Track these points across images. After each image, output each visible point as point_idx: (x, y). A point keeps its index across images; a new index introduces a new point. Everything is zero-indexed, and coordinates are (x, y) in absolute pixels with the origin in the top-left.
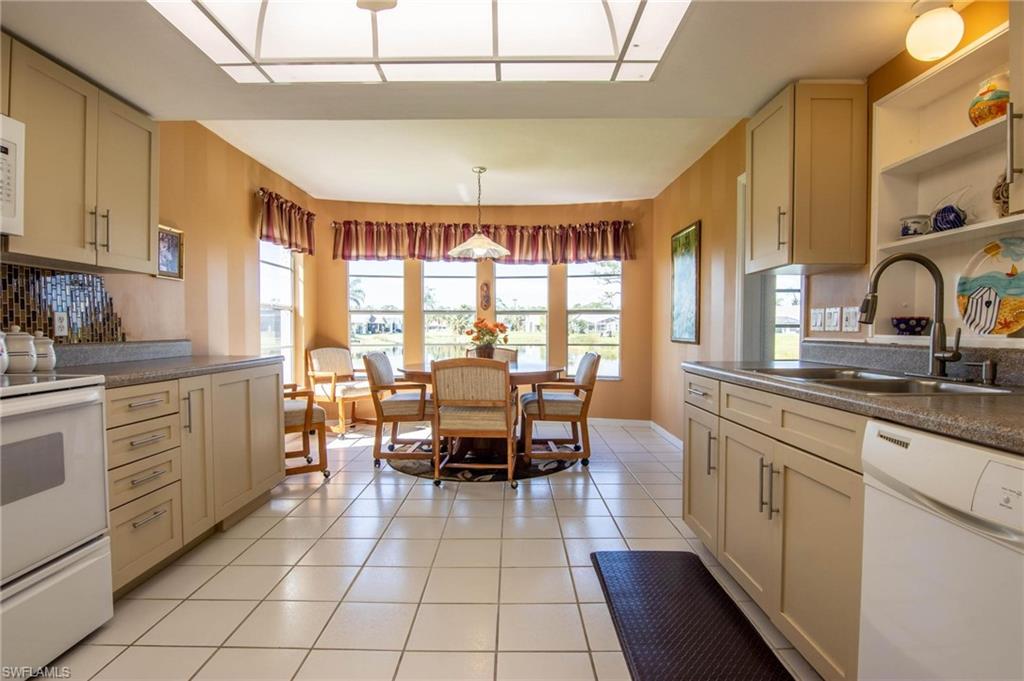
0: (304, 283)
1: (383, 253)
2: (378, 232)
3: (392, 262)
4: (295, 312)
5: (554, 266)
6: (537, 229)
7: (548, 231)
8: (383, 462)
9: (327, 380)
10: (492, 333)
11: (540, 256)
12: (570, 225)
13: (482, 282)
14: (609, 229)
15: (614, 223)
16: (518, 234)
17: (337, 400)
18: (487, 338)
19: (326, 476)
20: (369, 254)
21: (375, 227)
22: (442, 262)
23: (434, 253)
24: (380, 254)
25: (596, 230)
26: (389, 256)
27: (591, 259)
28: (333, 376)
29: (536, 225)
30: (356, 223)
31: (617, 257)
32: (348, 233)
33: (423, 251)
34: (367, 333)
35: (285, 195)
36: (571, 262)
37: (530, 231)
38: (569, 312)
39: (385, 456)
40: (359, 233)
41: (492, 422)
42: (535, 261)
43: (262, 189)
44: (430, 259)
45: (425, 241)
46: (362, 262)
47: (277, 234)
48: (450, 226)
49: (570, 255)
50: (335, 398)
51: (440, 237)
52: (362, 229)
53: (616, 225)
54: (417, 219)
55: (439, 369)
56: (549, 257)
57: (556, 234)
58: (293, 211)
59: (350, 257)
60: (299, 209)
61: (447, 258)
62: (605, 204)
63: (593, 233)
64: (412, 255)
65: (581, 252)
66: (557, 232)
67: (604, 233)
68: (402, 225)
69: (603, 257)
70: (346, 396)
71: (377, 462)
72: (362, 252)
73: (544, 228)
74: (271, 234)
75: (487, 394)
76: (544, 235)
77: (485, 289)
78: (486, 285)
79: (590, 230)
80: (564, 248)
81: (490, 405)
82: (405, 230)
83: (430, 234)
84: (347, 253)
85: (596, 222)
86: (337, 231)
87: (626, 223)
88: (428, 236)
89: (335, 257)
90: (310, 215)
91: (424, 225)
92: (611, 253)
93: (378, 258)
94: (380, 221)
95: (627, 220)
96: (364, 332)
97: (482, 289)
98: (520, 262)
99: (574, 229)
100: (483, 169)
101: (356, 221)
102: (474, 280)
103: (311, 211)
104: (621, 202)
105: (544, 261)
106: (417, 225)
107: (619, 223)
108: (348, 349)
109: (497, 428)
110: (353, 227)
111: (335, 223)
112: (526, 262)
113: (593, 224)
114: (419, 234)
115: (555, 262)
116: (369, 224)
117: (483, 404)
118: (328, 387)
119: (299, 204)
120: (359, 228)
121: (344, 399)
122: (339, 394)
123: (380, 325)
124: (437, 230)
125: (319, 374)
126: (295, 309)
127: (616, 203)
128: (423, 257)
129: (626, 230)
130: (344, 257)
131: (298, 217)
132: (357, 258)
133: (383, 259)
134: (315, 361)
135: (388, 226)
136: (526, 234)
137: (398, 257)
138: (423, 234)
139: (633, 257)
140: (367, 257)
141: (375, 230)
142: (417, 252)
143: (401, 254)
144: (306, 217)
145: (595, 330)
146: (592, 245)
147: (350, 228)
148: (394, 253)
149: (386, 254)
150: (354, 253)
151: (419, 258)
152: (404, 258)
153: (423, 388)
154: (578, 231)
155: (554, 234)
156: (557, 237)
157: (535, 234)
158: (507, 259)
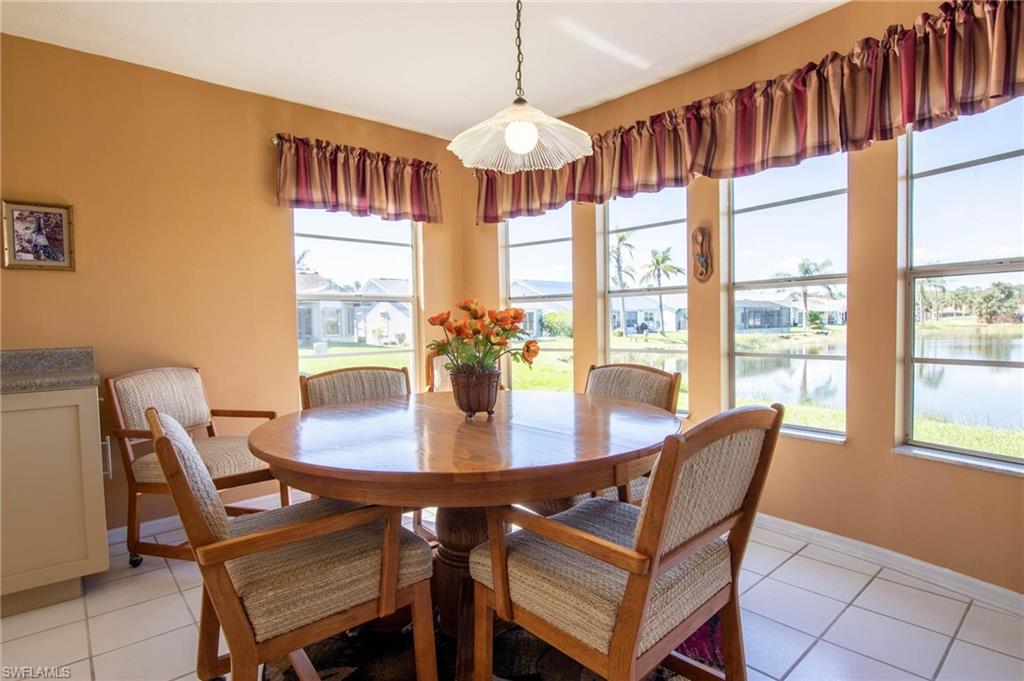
4: (418, 303)
6: (803, 75)
7: (830, 71)
12: (892, 31)
13: (695, 227)
16: (760, 100)
20: (515, 207)
24: (535, 205)
26: (541, 207)
29: (801, 65)
33: (588, 186)
37: (789, 86)
38: (911, 274)
42: (800, 155)
43: (277, 136)
44: (602, 198)
45: (593, 168)
48: (630, 129)
49: (898, 111)
57: (853, 68)
58: (369, 163)
59: (495, 219)
60: (387, 158)
61: (627, 192)
63: (973, 24)
64: (571, 196)
66: (857, 61)
72: (506, 206)
74: (303, 196)
76: (823, 81)
79: (960, 17)
80: (878, 100)
84: (490, 213)
86: (480, 182)
89: (477, 220)
90: (422, 166)
93: (531, 212)
98: (766, 164)
99: (908, 33)
103: (427, 159)
126: (417, 298)
128: (588, 197)
130: (486, 219)
136: (778, 94)
137: (553, 205)
140: (513, 214)
142: (577, 190)
143: (557, 200)
144: (409, 170)
149: (538, 204)
150: (500, 211)
151: (579, 200)
154: (920, 35)
155: (846, 71)
156: (861, 77)
157: (800, 87)
158: (740, 164)
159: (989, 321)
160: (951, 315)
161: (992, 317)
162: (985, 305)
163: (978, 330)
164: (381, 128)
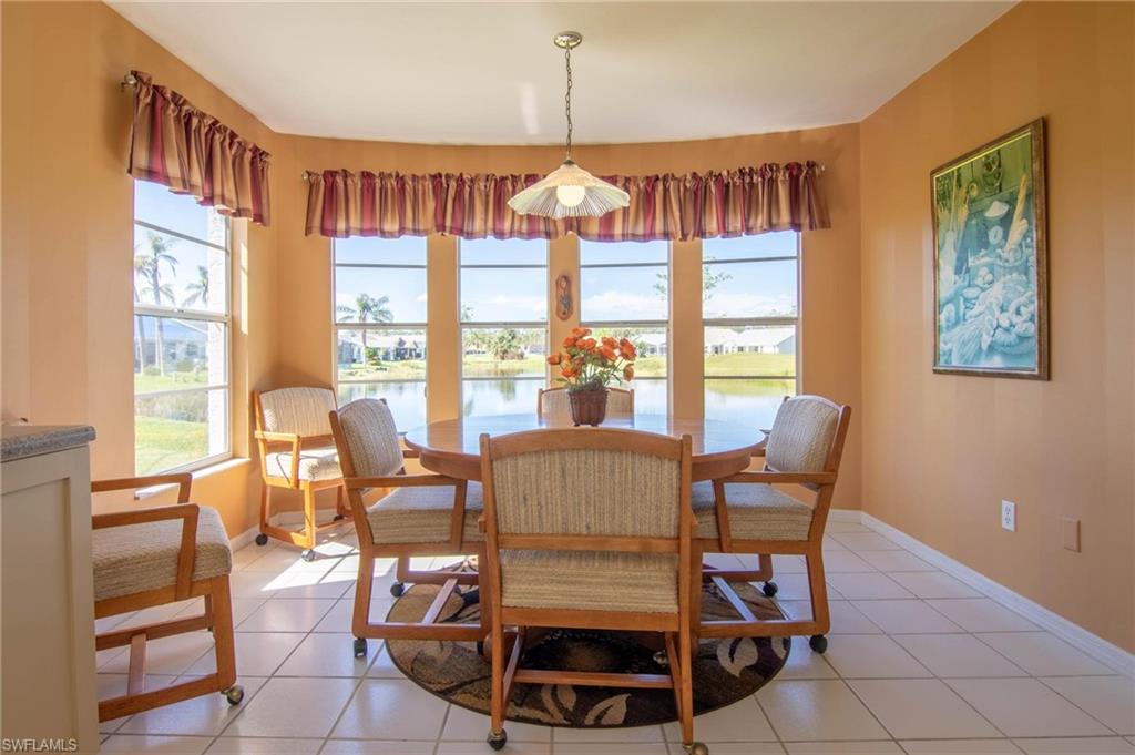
0: (249, 274)
1: (391, 225)
2: (383, 190)
3: (407, 239)
4: (233, 325)
5: (683, 243)
6: (652, 181)
7: (671, 184)
8: (375, 645)
9: (283, 447)
10: (603, 358)
11: (659, 227)
12: (711, 173)
13: (557, 274)
14: (782, 177)
15: (788, 167)
17: (302, 487)
18: (591, 370)
19: (234, 703)
20: (367, 226)
21: (378, 181)
22: (491, 238)
23: (478, 225)
24: (387, 227)
25: (757, 179)
26: (402, 231)
27: (749, 230)
28: (295, 441)
29: (651, 174)
30: (346, 174)
31: (796, 226)
32: (331, 191)
33: (459, 221)
34: (396, 360)
35: (197, 101)
36: (712, 235)
37: (641, 186)
38: (706, 322)
39: (379, 631)
40: (350, 188)
41: (639, 592)
42: (649, 236)
43: (135, 74)
44: (470, 235)
45: (463, 205)
46: (355, 239)
47: (173, 168)
48: (503, 179)
49: (712, 223)
50: (298, 482)
51: (487, 196)
52: (356, 185)
53: (793, 170)
54: (450, 167)
55: (501, 457)
56: (675, 226)
57: (686, 189)
58: (218, 137)
59: (334, 233)
60: (233, 136)
61: (500, 235)
62: (769, 136)
63: (752, 184)
64: (441, 227)
65: (731, 216)
66: (688, 185)
67: (772, 182)
68: (424, 178)
69: (772, 227)
70: (317, 479)
71: (360, 648)
72: (355, 222)
73: (665, 178)
74: (157, 167)
75: (629, 521)
76: (666, 190)
77: (564, 284)
78: (566, 278)
79: (747, 180)
80: (700, 213)
81: (635, 548)
82: (429, 185)
83: (471, 194)
84: (328, 225)
85: (757, 166)
86: (312, 187)
87: (811, 165)
88: (467, 196)
89: (308, 231)
90: (258, 154)
91: (460, 179)
92: (785, 216)
93: (383, 234)
94: (387, 171)
95: (811, 159)
96: (392, 358)
97: (558, 284)
98: (625, 237)
99: (719, 178)
100: (575, 37)
101: (345, 171)
102: (545, 271)
103: (262, 147)
104: (798, 132)
105: (667, 235)
106: (447, 176)
107: (799, 166)
108: (331, 389)
109: (651, 606)
110: (339, 180)
111: (309, 174)
112: (635, 237)
113: (751, 169)
114: (452, 192)
115: (684, 237)
116: (367, 176)
117: (616, 546)
118: (287, 459)
119: (231, 126)
120: (349, 181)
121: (313, 484)
122: (304, 474)
123: (411, 350)
124: (482, 185)
125: (272, 436)
126: (233, 318)
127: (791, 133)
128: (460, 232)
129: (811, 177)
130: (324, 232)
131: (230, 153)
132: (347, 233)
133: (391, 235)
134: (268, 414)
135: (400, 179)
137: (416, 232)
138: (459, 192)
139: (825, 224)
140: (363, 232)
141: (378, 186)
142: (448, 223)
143: (421, 228)
144: (248, 155)
145: (658, 353)
146: (750, 206)
147: (334, 182)
148: (409, 224)
149: (397, 227)
150: (341, 225)
151: (451, 233)
152: (426, 233)
153: (461, 487)
154: (726, 181)
155: (682, 189)
156: (688, 193)
157: (649, 189)
158: (602, 232)
159: (503, 358)
160: (472, 353)
161: (504, 354)
162: (499, 345)
163: (497, 366)
164: (218, 94)
